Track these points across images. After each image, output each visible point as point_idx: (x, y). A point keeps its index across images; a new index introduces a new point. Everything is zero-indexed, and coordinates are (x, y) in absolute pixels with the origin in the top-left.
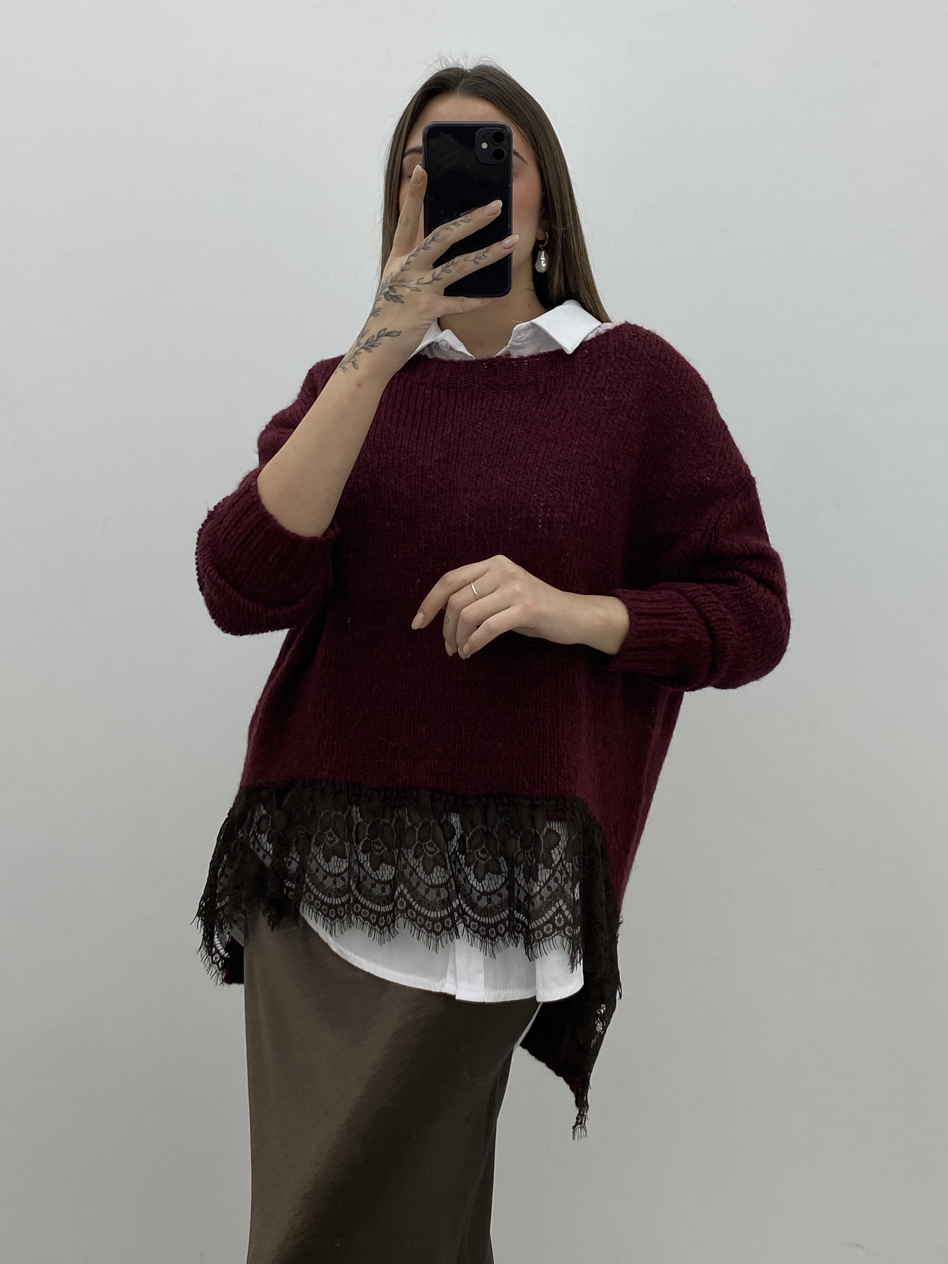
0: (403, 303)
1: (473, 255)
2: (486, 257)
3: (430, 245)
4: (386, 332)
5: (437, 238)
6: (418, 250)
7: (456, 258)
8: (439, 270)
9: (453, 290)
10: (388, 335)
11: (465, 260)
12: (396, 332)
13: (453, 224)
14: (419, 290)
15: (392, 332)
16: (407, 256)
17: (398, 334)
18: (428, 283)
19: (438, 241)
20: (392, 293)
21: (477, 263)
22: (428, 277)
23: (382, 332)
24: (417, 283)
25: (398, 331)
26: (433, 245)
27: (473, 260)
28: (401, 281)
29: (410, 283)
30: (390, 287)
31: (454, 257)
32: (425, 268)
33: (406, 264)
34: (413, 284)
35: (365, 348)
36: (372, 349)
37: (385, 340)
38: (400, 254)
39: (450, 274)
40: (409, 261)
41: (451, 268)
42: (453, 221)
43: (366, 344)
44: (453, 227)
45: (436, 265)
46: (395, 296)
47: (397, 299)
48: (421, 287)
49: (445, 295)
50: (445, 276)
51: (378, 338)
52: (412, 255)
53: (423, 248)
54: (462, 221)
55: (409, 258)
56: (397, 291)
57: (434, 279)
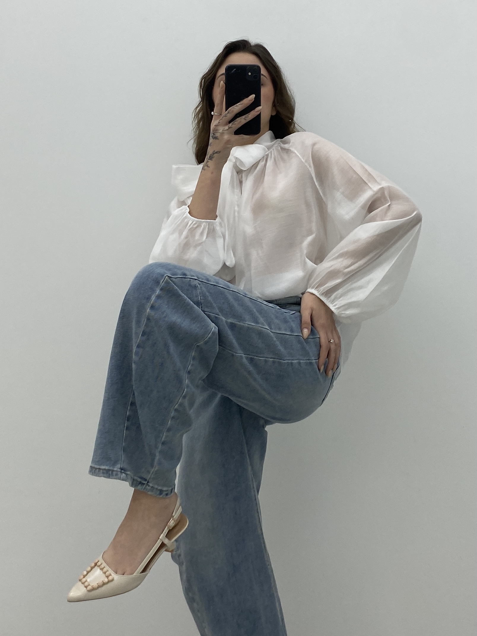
0: (219, 139)
1: (244, 117)
2: (249, 117)
3: (227, 115)
4: (216, 152)
5: (230, 112)
6: (223, 117)
7: (237, 119)
8: (231, 124)
9: (238, 132)
10: (216, 153)
11: (241, 119)
12: (219, 151)
13: (236, 106)
14: (224, 133)
15: (218, 151)
16: (218, 120)
17: (219, 152)
18: (227, 130)
19: (230, 113)
20: (215, 136)
21: (245, 120)
22: (227, 128)
23: (214, 153)
24: (223, 131)
25: (220, 151)
26: (228, 115)
27: (244, 119)
28: (217, 130)
29: (220, 131)
30: (213, 134)
31: (236, 119)
32: (226, 124)
33: (218, 123)
34: (221, 131)
35: (210, 159)
36: (212, 159)
37: (215, 155)
38: (215, 120)
39: (235, 125)
40: (220, 121)
41: (235, 123)
42: (236, 105)
43: (209, 158)
44: (236, 107)
45: (230, 122)
46: (216, 137)
47: (215, 138)
48: (224, 132)
49: (234, 134)
50: (233, 126)
51: (213, 154)
52: (220, 120)
53: (225, 116)
54: (239, 104)
55: (219, 121)
56: (216, 134)
57: (229, 128)
